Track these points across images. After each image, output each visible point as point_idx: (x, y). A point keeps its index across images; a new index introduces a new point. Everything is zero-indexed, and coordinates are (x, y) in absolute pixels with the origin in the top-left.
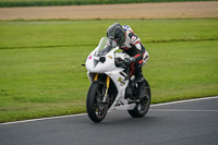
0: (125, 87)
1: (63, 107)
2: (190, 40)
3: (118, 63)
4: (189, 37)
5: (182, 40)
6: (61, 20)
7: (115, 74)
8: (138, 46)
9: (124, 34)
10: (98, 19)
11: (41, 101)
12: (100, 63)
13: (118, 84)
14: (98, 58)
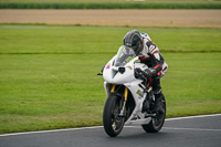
0: (143, 99)
1: (46, 120)
2: (180, 52)
3: (138, 74)
4: (179, 48)
5: (172, 52)
6: (38, 24)
7: (134, 86)
8: (157, 56)
9: (142, 43)
10: (78, 25)
11: (21, 113)
12: (119, 74)
13: (136, 96)
14: (117, 68)
